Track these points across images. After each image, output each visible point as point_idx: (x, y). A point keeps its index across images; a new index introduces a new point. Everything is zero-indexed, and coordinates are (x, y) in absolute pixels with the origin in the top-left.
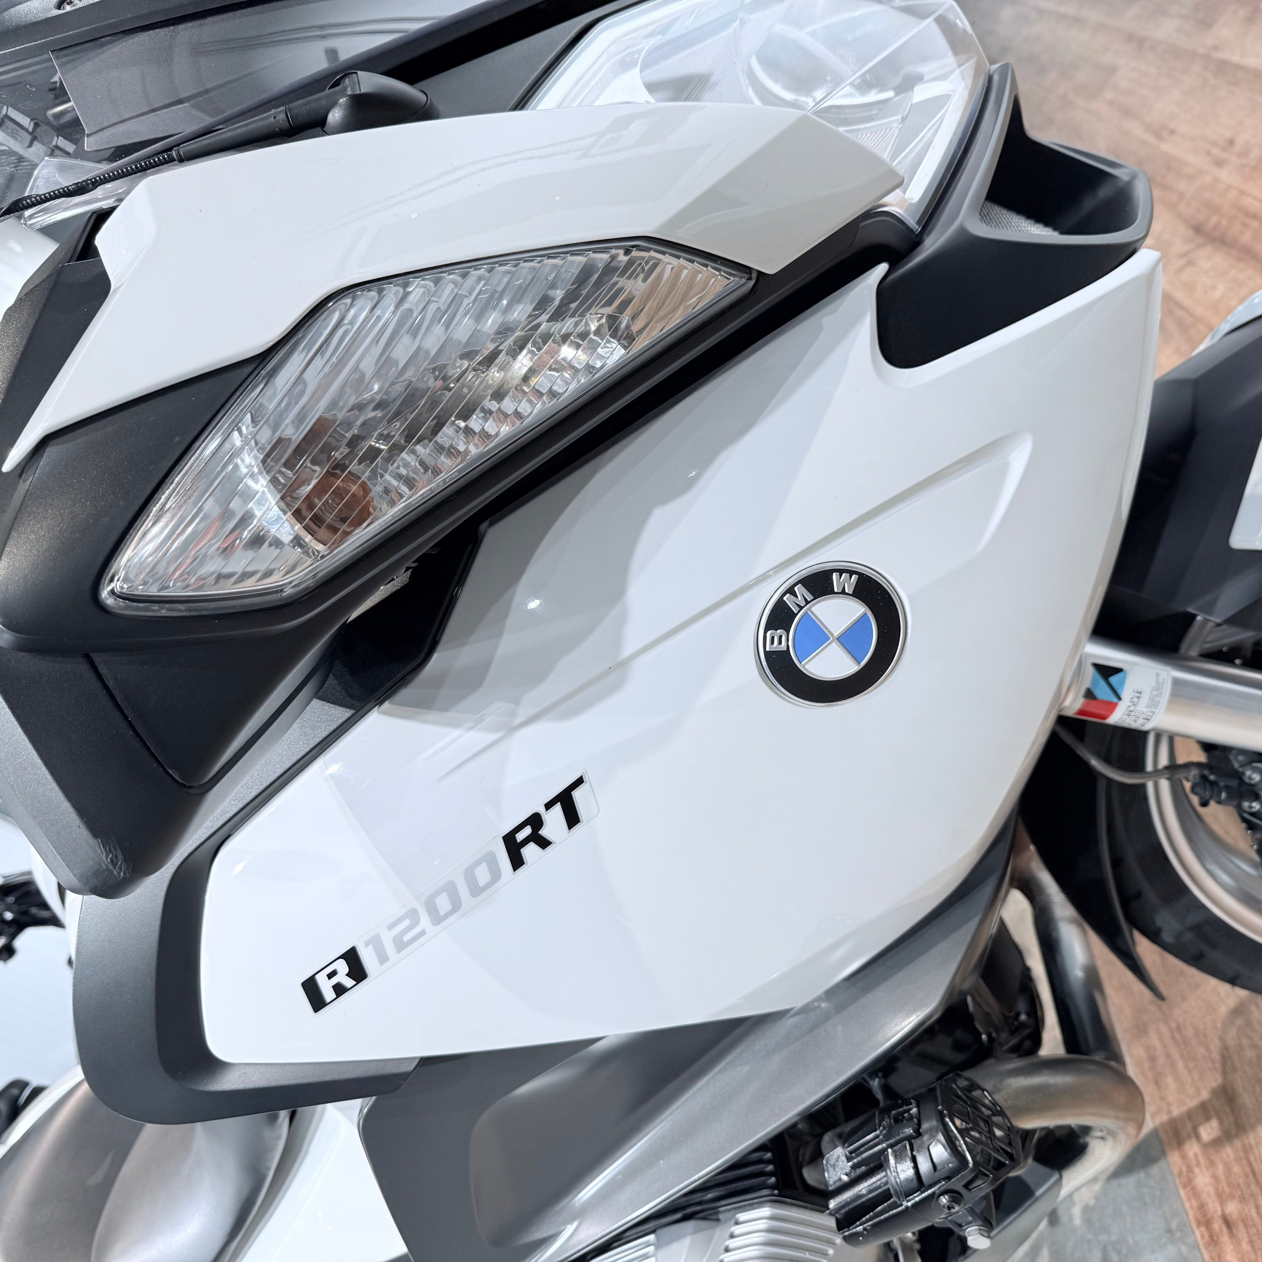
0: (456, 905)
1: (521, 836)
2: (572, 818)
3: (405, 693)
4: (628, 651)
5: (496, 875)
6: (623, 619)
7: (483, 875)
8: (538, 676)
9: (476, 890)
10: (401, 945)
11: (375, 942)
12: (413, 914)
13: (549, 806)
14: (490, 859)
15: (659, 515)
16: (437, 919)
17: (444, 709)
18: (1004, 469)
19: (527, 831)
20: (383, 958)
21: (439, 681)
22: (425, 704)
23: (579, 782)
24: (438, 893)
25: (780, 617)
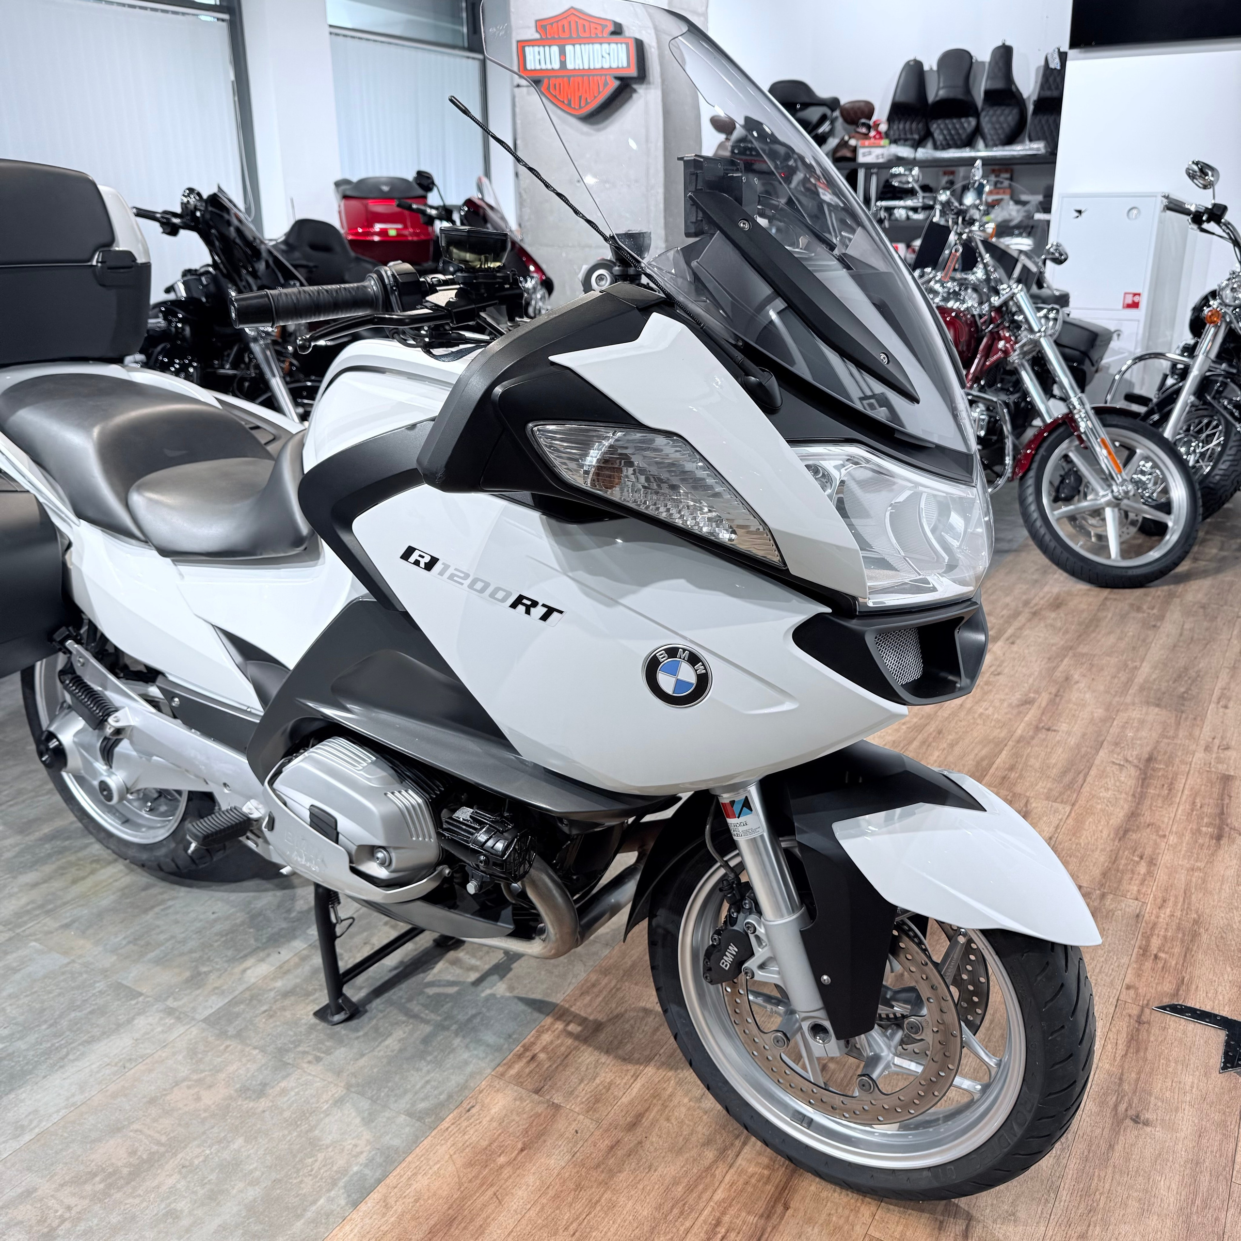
0: (482, 591)
1: (525, 601)
2: (544, 618)
3: (553, 522)
4: (621, 601)
5: (503, 600)
6: (634, 592)
7: (500, 595)
8: (592, 572)
10: (451, 577)
11: (446, 567)
12: (467, 576)
13: (544, 605)
14: (508, 594)
15: (682, 582)
16: (471, 586)
17: (558, 541)
18: (781, 703)
19: (529, 603)
20: (441, 573)
21: (567, 533)
22: (555, 534)
23: (561, 612)
24: (482, 581)
25: (672, 652)
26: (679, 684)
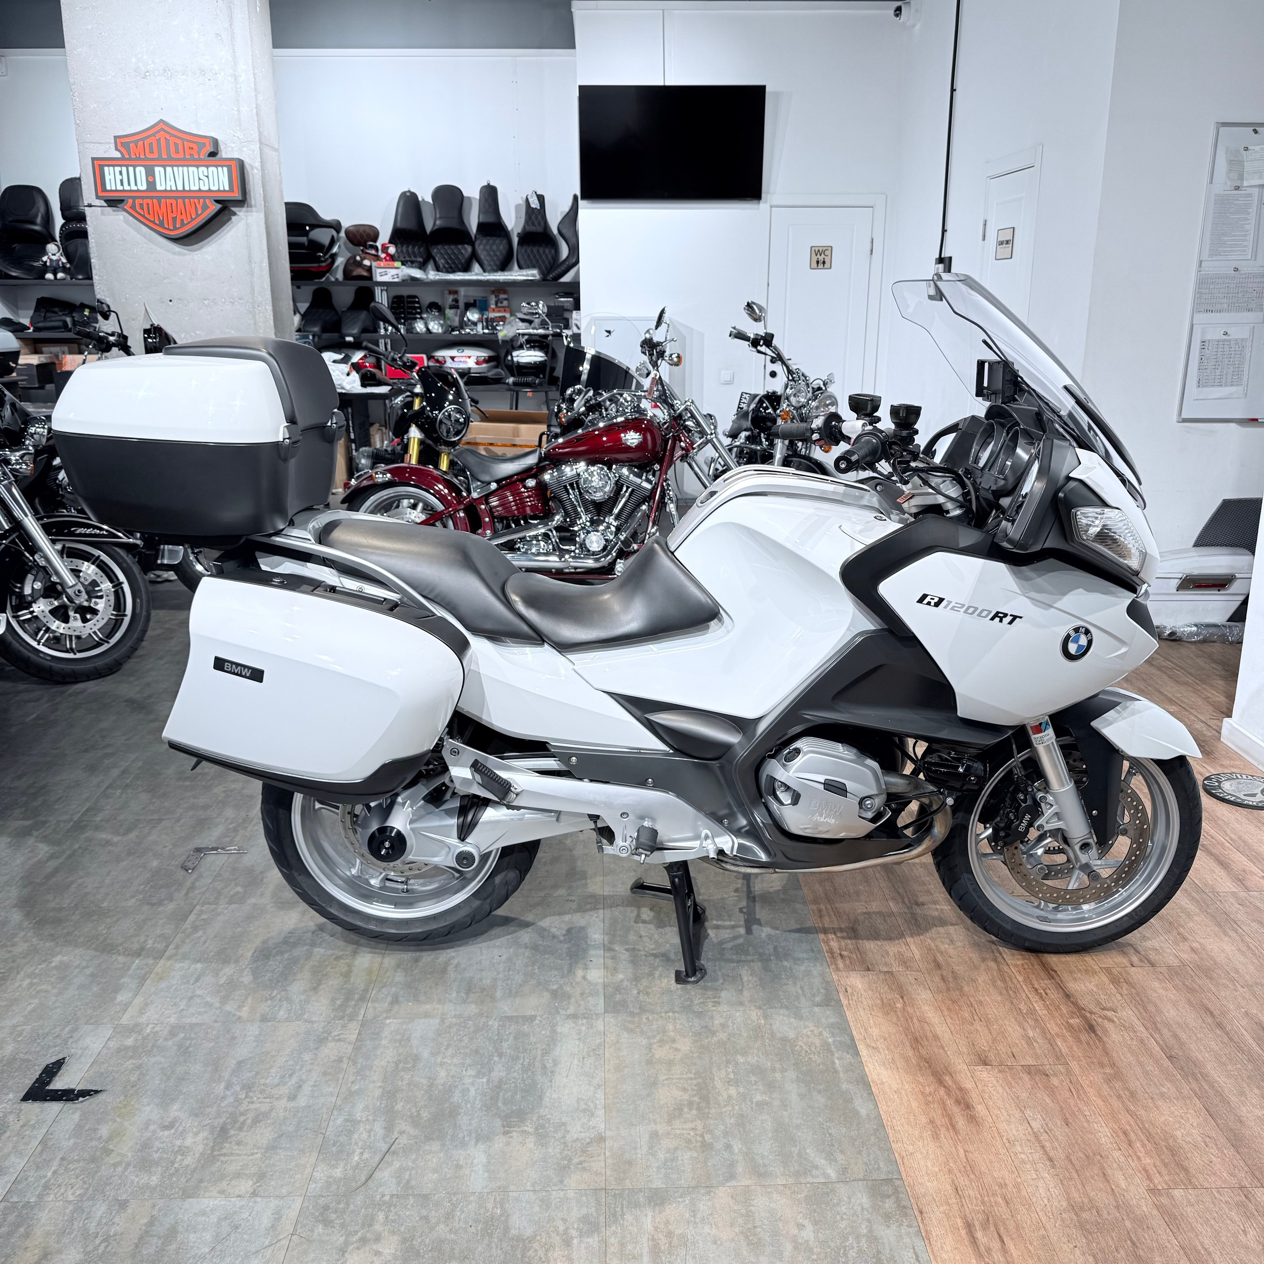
0: (973, 613)
1: (1000, 615)
2: (1010, 623)
3: (1012, 568)
4: (1054, 605)
5: (986, 617)
7: (985, 614)
8: (1037, 592)
9: (979, 615)
10: (952, 609)
11: (949, 602)
12: (963, 605)
13: (1011, 615)
14: (990, 612)
16: (965, 612)
17: (1018, 578)
19: (1002, 615)
21: (1021, 572)
23: (1021, 617)
24: (973, 607)
25: (1077, 630)
26: (1080, 647)
